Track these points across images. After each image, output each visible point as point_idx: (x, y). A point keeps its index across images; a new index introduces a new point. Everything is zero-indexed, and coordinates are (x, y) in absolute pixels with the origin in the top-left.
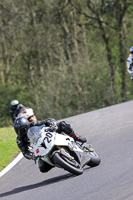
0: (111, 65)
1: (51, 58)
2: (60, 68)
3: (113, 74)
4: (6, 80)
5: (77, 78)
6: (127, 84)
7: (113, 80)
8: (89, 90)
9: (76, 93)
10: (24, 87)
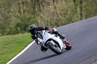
0: (75, 5)
1: (46, 2)
2: (50, 7)
3: (76, 9)
4: (24, 13)
5: (59, 11)
6: (83, 13)
7: (76, 12)
8: (65, 17)
9: (58, 18)
10: (33, 16)
